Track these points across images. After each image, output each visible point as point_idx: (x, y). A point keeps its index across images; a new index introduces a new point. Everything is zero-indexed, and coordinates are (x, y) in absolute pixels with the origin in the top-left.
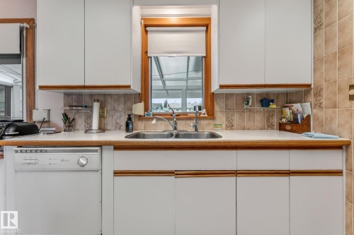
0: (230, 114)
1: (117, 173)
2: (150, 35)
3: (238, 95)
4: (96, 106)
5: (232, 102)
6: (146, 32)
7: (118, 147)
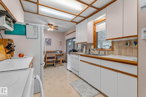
0: (120, 49)
1: (81, 60)
2: (96, 26)
3: (124, 41)
4: (85, 46)
5: (121, 44)
6: (95, 25)
7: (81, 55)
